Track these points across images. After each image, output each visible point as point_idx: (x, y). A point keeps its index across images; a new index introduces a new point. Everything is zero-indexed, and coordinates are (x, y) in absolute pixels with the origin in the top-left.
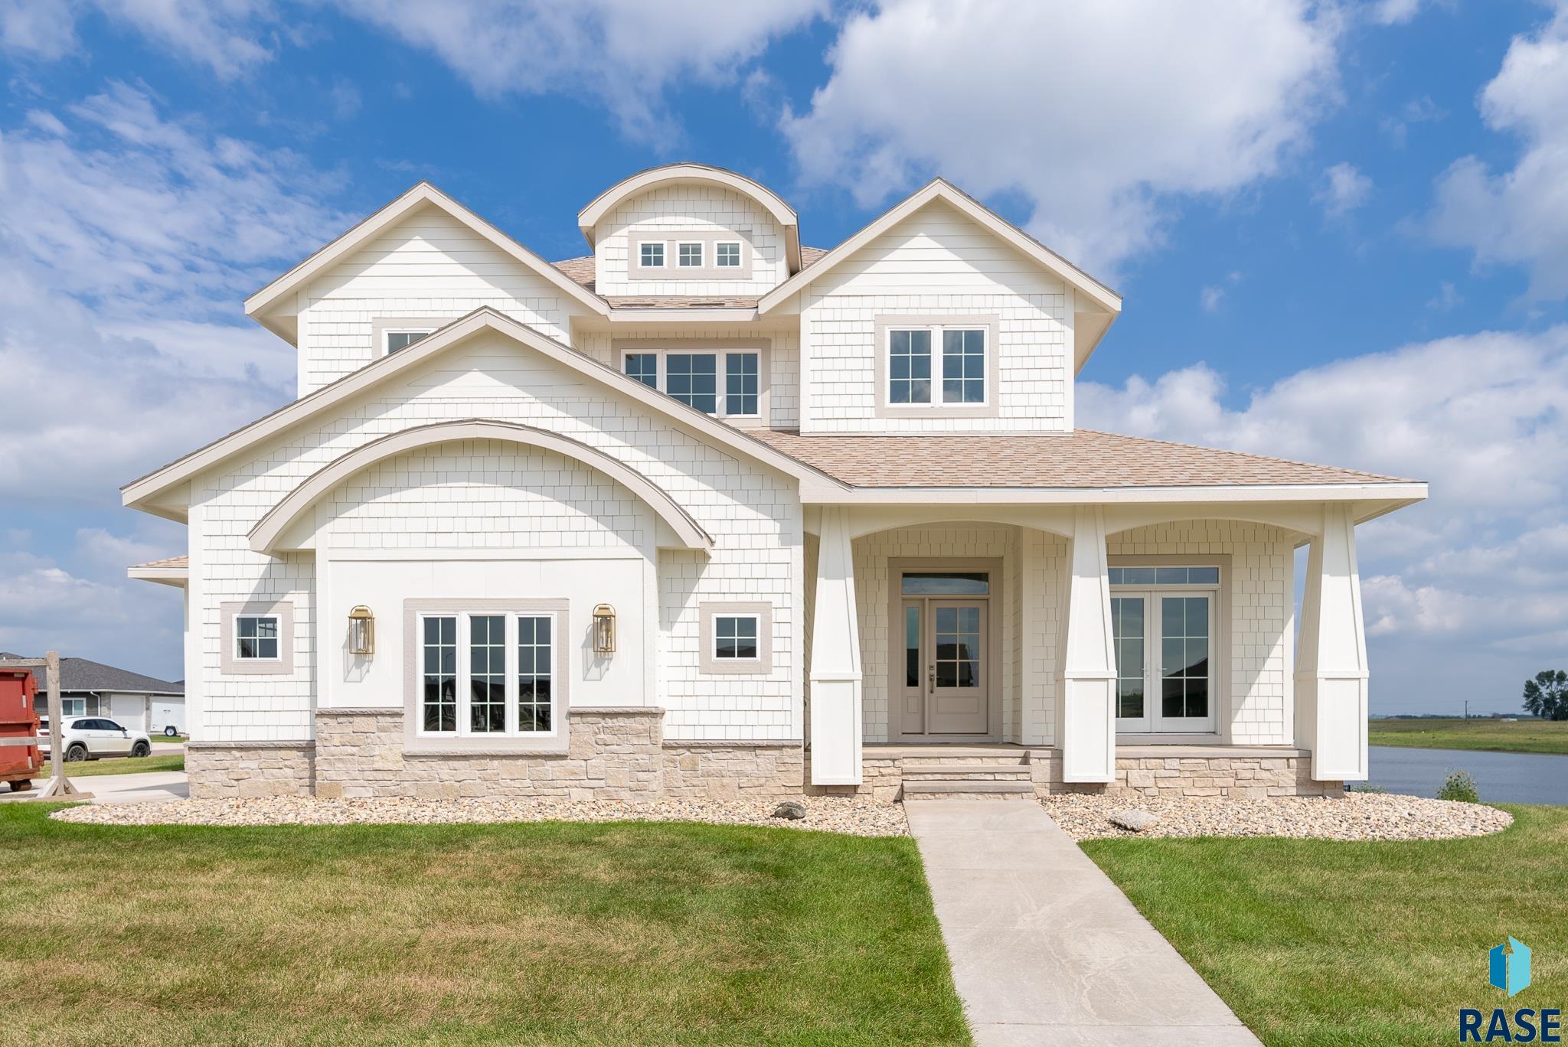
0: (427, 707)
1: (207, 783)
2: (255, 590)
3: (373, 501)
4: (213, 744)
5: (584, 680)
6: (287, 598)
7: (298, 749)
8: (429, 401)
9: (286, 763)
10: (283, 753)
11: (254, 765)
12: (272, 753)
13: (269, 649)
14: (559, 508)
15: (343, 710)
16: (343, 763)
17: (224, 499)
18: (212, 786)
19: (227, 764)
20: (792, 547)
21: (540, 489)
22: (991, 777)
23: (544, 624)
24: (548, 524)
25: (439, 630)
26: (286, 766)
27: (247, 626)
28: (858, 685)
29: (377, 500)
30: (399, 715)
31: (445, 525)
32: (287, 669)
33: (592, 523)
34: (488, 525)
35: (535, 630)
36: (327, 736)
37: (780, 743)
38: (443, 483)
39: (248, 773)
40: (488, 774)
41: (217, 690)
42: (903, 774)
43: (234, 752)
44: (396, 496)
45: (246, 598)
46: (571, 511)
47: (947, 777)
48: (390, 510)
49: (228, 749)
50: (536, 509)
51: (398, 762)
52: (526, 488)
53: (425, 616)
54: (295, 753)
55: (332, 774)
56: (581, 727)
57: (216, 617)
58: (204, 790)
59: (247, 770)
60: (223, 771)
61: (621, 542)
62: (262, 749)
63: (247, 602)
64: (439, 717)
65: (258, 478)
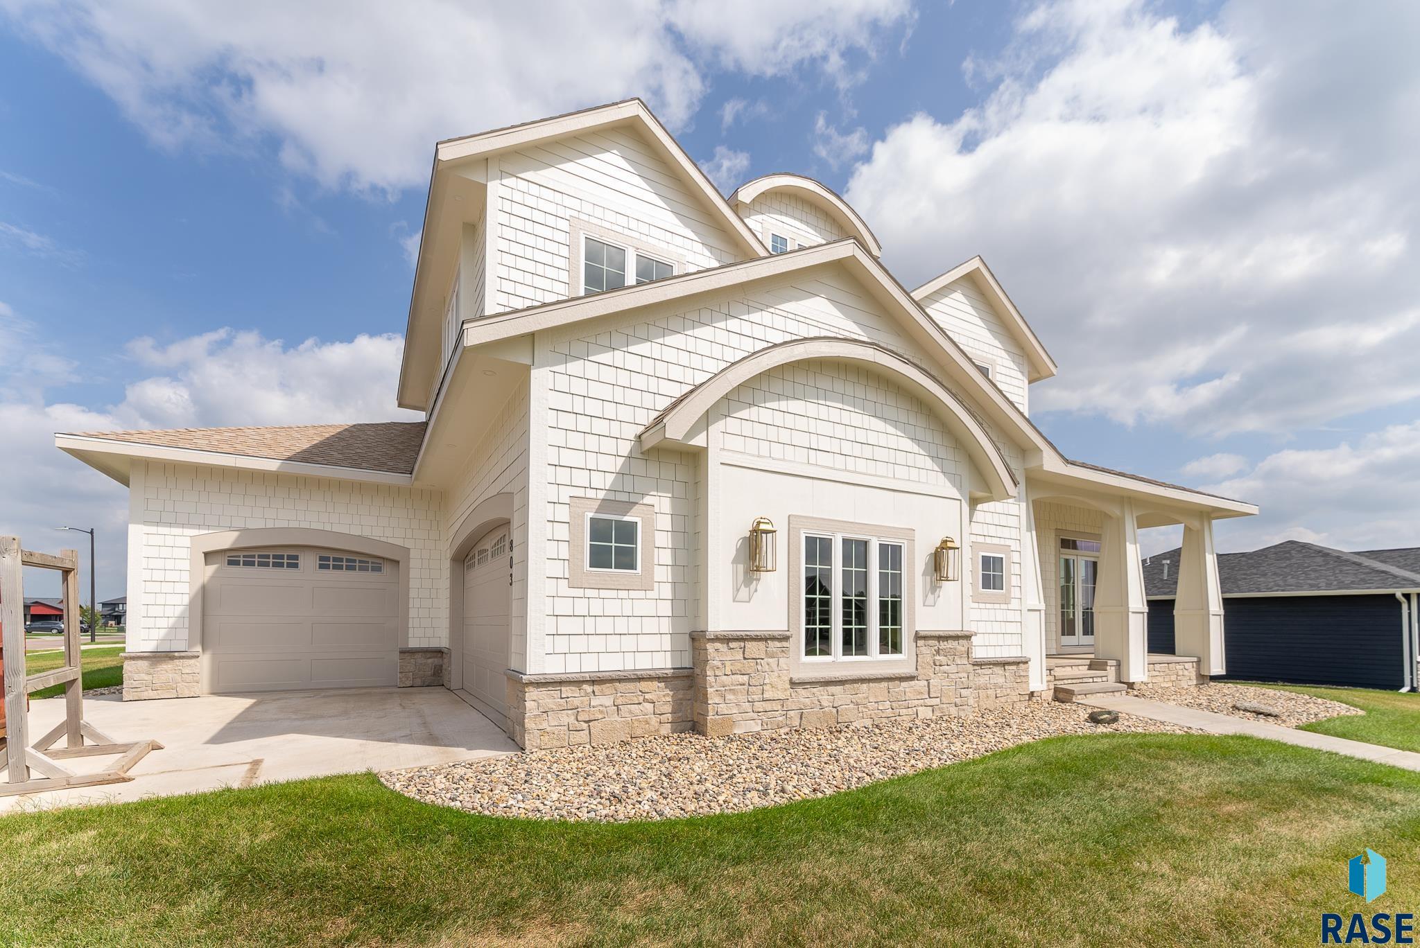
0: (807, 630)
1: (549, 729)
2: (612, 485)
3: (763, 405)
4: (557, 678)
5: (924, 605)
6: (647, 500)
7: (659, 679)
8: (785, 314)
9: (647, 696)
10: (644, 685)
11: (608, 701)
12: (631, 686)
13: (626, 560)
14: (907, 444)
15: (738, 633)
16: (734, 694)
17: (575, 367)
18: (556, 732)
19: (576, 702)
20: (1021, 503)
21: (895, 423)
22: (1091, 680)
23: (897, 550)
24: (901, 457)
25: (818, 549)
26: (645, 700)
27: (599, 530)
28: (1043, 612)
29: (768, 405)
30: (786, 638)
31: (824, 444)
32: (647, 585)
33: (929, 463)
34: (857, 450)
35: (891, 555)
36: (719, 664)
37: (1018, 660)
38: (822, 400)
39: (601, 712)
40: (859, 698)
41: (563, 607)
42: (1055, 680)
43: (585, 686)
44: (783, 405)
45: (601, 495)
46: (916, 448)
47: (1074, 681)
48: (778, 419)
49: (578, 683)
50: (893, 442)
51: (786, 690)
52: (885, 420)
53: (807, 535)
54: (656, 683)
55: (723, 708)
56: (924, 650)
57: (563, 513)
58: (546, 738)
59: (601, 708)
60: (570, 712)
61: (948, 484)
62: (620, 680)
63: (603, 500)
64: (817, 640)
65: (616, 352)
